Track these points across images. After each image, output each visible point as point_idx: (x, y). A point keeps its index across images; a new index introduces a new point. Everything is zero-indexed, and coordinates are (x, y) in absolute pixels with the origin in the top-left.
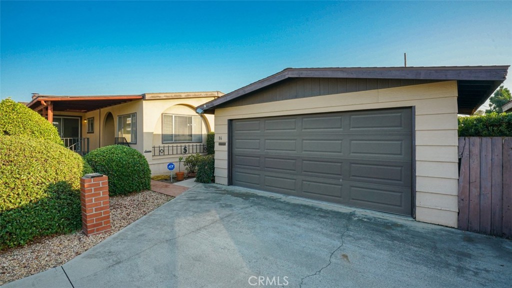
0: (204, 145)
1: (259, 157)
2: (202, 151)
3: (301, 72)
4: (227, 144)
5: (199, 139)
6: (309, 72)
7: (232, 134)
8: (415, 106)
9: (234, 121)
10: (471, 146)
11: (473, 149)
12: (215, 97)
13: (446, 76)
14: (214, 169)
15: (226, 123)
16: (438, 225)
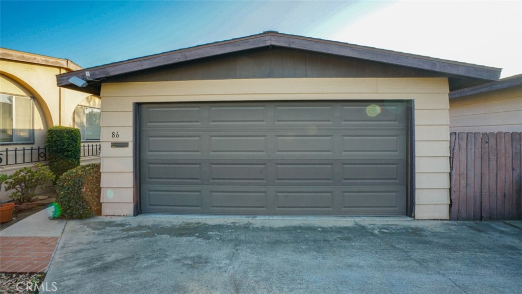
0: (39, 149)
1: (200, 164)
2: (35, 157)
3: (292, 40)
4: (131, 145)
5: (30, 139)
6: (306, 42)
7: (140, 128)
8: (414, 100)
9: (144, 106)
10: (460, 140)
11: (461, 143)
12: (60, 68)
13: (458, 71)
14: (99, 191)
15: (131, 108)
16: (434, 220)
